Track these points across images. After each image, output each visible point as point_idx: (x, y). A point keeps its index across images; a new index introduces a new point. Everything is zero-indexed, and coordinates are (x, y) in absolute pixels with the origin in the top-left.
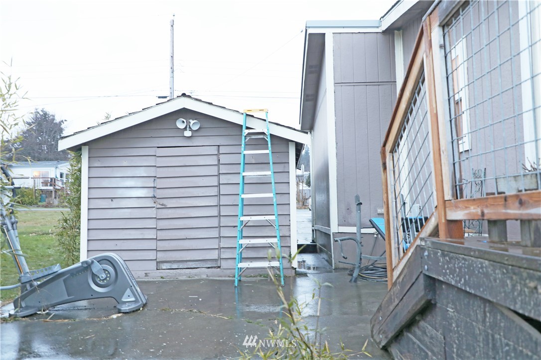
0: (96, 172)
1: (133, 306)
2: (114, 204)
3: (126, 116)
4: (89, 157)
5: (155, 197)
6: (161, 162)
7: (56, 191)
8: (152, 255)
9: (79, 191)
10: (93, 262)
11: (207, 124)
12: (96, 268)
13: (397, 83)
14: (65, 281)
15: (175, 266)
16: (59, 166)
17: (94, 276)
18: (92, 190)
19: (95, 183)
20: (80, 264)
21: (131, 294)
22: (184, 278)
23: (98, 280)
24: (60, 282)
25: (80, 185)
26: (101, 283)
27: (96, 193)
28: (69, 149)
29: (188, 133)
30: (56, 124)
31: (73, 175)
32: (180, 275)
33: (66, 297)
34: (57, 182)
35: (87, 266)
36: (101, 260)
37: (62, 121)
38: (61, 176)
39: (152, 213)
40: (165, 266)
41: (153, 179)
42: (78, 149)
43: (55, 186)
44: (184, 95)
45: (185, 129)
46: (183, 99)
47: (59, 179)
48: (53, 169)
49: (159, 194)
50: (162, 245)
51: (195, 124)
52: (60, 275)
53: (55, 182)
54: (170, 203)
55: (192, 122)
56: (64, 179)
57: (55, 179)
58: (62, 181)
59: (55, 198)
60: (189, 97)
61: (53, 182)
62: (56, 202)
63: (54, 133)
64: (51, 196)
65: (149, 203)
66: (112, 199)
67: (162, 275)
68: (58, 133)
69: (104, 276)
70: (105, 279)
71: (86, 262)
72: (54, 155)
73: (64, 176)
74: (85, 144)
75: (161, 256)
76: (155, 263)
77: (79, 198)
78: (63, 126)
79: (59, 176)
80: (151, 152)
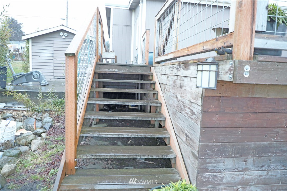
0: (34, 47)
1: (44, 84)
2: (40, 58)
3: (44, 30)
4: (32, 42)
5: (53, 56)
6: (55, 46)
7: (19, 54)
8: (52, 74)
9: (28, 53)
10: (33, 72)
11: (70, 35)
12: (34, 74)
13: (132, 26)
14: (25, 77)
15: (59, 78)
16: (20, 43)
17: (33, 76)
18: (33, 53)
19: (34, 51)
20: (29, 72)
21: (44, 81)
22: (62, 81)
23: (35, 77)
24: (24, 77)
25: (29, 51)
26: (35, 78)
27: (34, 54)
28: (25, 39)
29: (64, 37)
30: (18, 24)
31: (27, 48)
32: (61, 80)
33: (26, 81)
34: (19, 51)
35: (31, 73)
36: (35, 72)
37: (21, 23)
38: (21, 48)
39: (52, 61)
40: (56, 77)
41: (52, 51)
42: (28, 40)
43: (19, 52)
44: (62, 25)
45: (63, 35)
46: (62, 26)
47: (21, 49)
48: (18, 45)
49: (55, 55)
50: (55, 71)
51: (66, 35)
52: (24, 75)
53: (19, 50)
54: (58, 59)
55: (65, 33)
56: (23, 49)
57: (19, 49)
58: (22, 50)
59: (19, 57)
60: (64, 26)
61: (18, 50)
62: (20, 59)
63: (17, 29)
64: (17, 56)
65: (51, 58)
66: (39, 56)
67: (55, 80)
68: (19, 29)
69: (36, 76)
70: (37, 77)
71: (31, 72)
72: (17, 38)
73: (23, 48)
74: (30, 38)
75: (55, 74)
76: (53, 76)
77: (29, 55)
78: (21, 26)
79: (20, 48)
80: (52, 42)
